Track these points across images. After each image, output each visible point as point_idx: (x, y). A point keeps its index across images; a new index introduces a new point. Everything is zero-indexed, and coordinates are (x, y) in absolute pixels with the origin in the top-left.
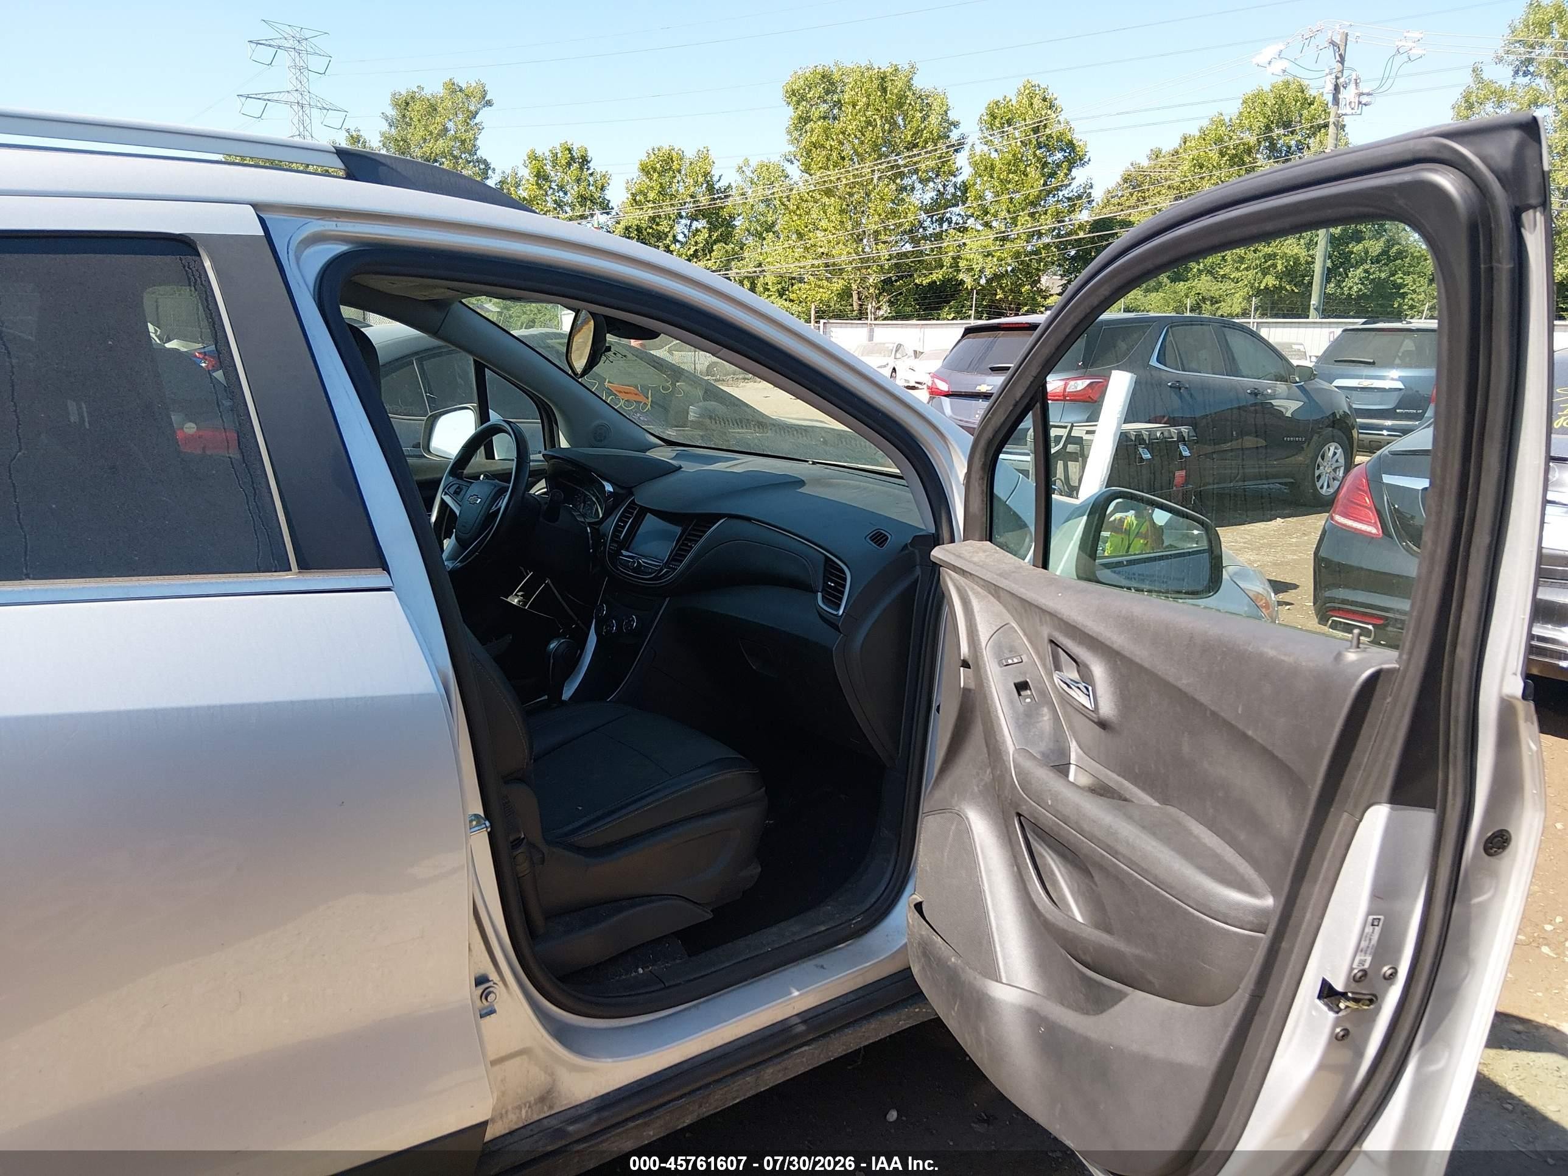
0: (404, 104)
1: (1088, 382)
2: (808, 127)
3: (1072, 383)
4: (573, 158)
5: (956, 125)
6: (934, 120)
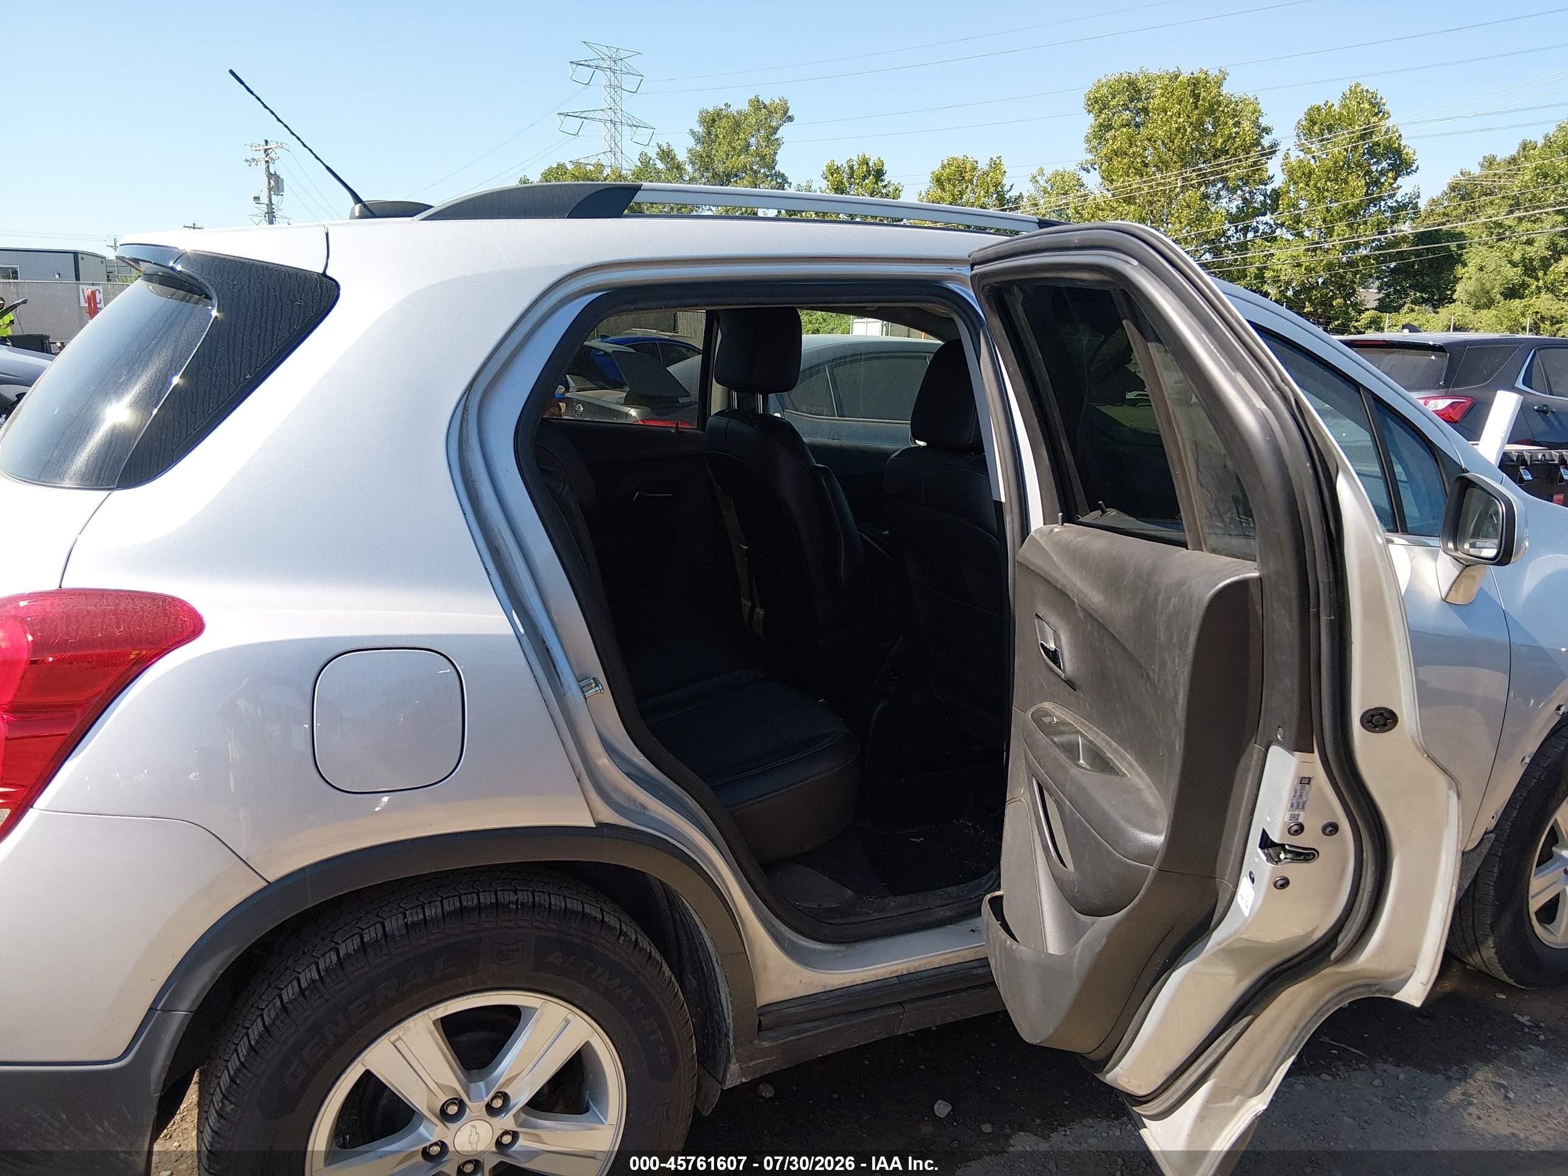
0: (711, 120)
1: (1449, 401)
2: (1108, 135)
3: (1432, 402)
4: (869, 172)
5: (1267, 131)
6: (1246, 125)
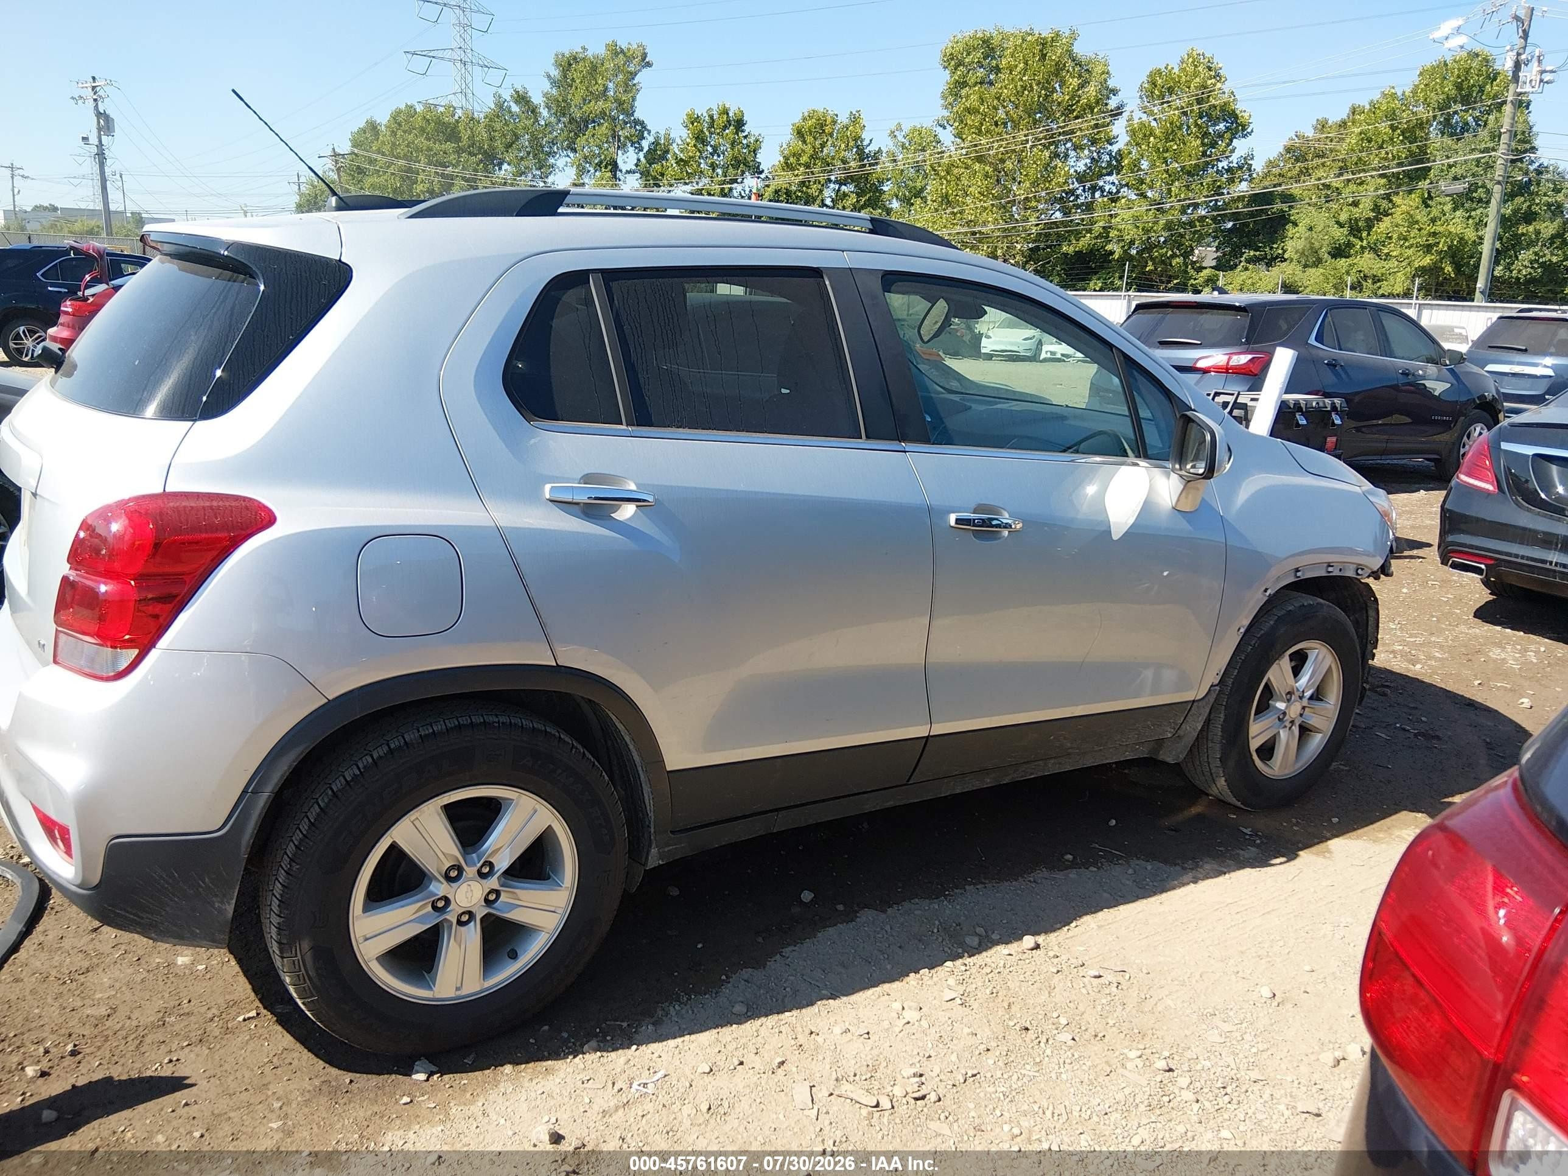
0: (567, 64)
1: (1250, 357)
2: (964, 92)
3: (1235, 357)
4: (729, 122)
5: (1115, 92)
6: (1092, 86)
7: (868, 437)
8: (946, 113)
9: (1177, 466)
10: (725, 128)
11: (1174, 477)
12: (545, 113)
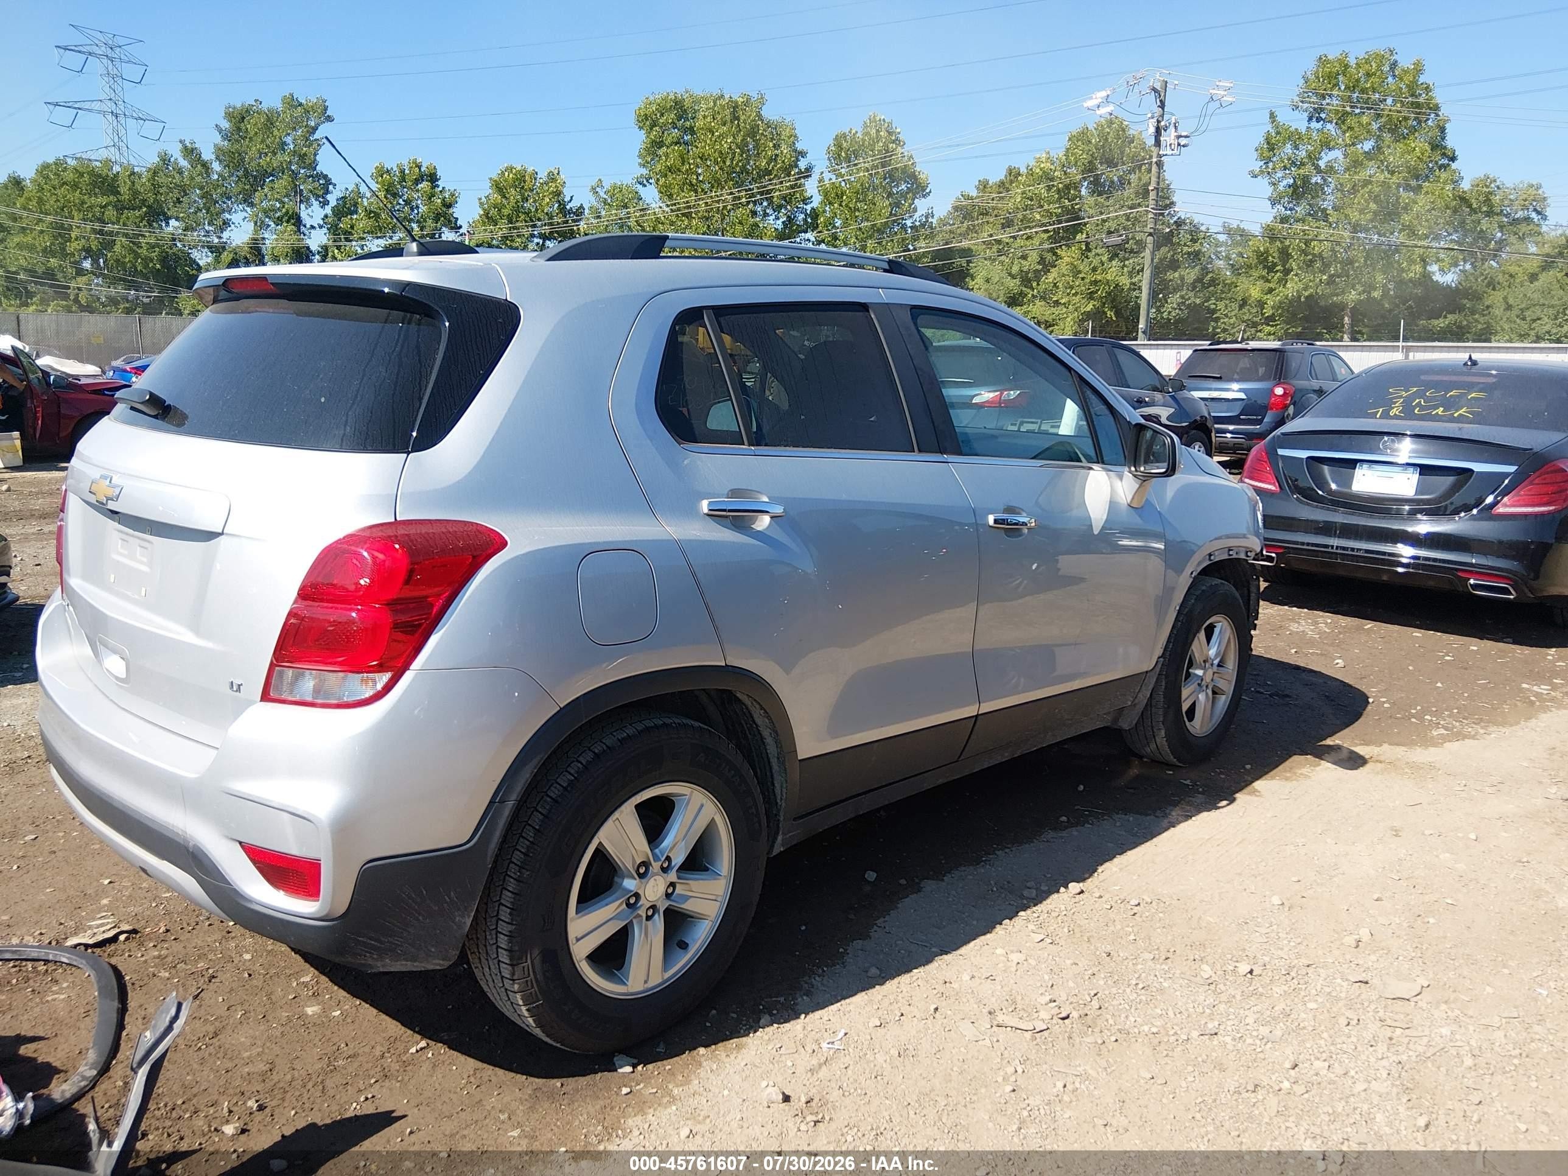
0: (239, 118)
2: (660, 152)
4: (421, 176)
5: (803, 154)
6: (785, 149)
7: (920, 451)
8: (644, 171)
9: (1133, 469)
10: (417, 182)
11: (1128, 476)
12: (216, 166)
